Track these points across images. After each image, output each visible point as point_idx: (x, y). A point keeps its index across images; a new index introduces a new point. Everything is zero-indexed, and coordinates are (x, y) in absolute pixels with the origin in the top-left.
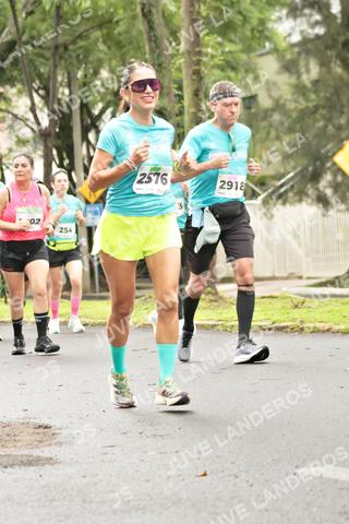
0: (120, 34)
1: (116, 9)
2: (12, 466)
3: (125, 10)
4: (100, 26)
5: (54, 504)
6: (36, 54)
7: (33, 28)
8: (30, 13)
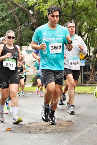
0: (90, 13)
1: (89, 6)
2: (61, 132)
3: (91, 6)
4: (84, 11)
5: (73, 143)
6: (66, 18)
7: (66, 11)
8: (65, 7)
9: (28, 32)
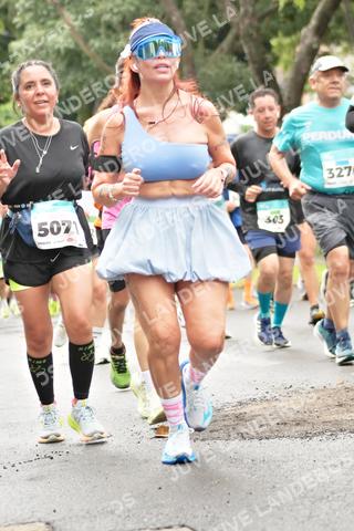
9: (220, 68)
